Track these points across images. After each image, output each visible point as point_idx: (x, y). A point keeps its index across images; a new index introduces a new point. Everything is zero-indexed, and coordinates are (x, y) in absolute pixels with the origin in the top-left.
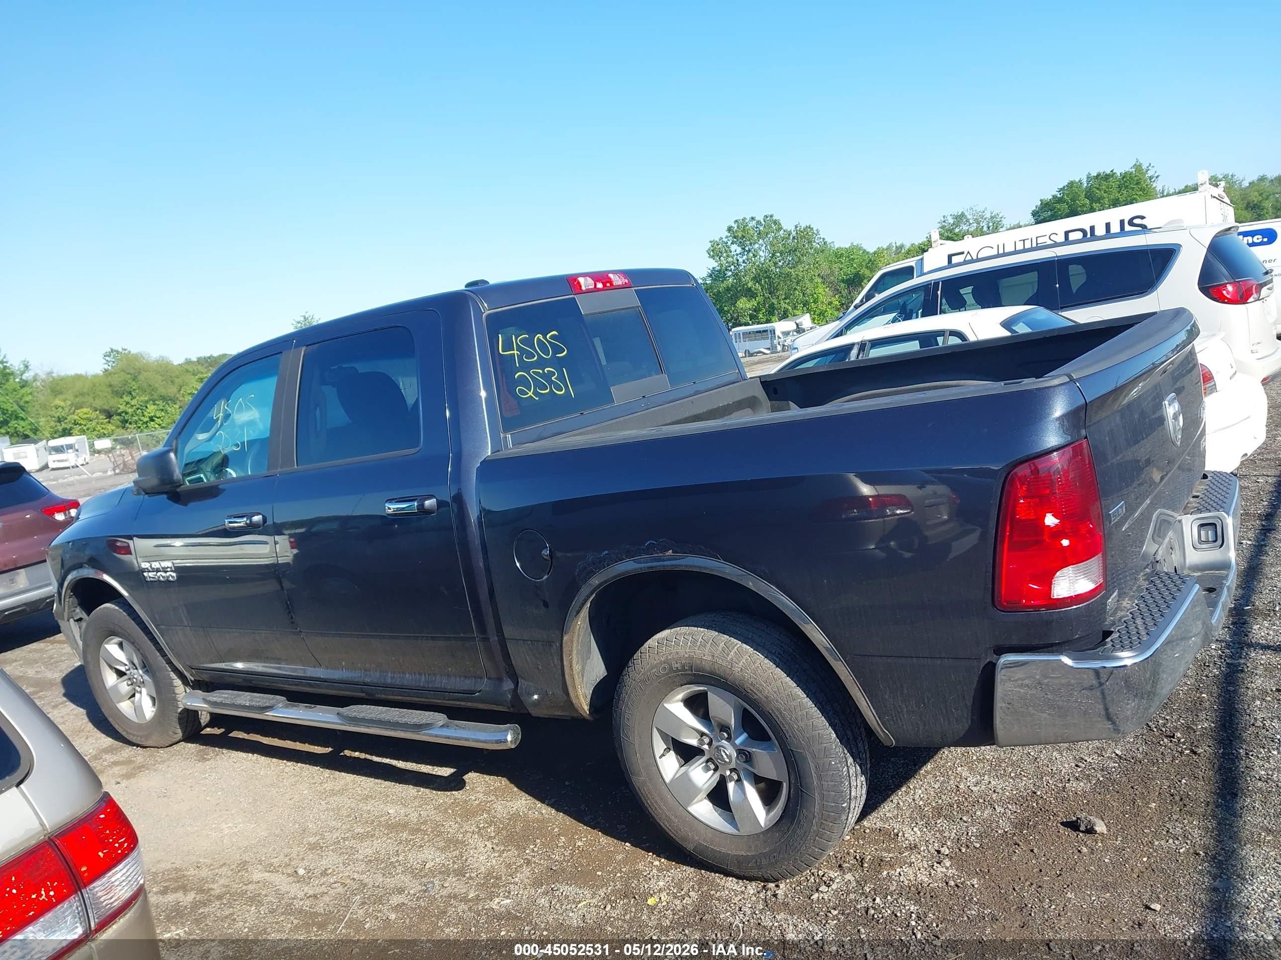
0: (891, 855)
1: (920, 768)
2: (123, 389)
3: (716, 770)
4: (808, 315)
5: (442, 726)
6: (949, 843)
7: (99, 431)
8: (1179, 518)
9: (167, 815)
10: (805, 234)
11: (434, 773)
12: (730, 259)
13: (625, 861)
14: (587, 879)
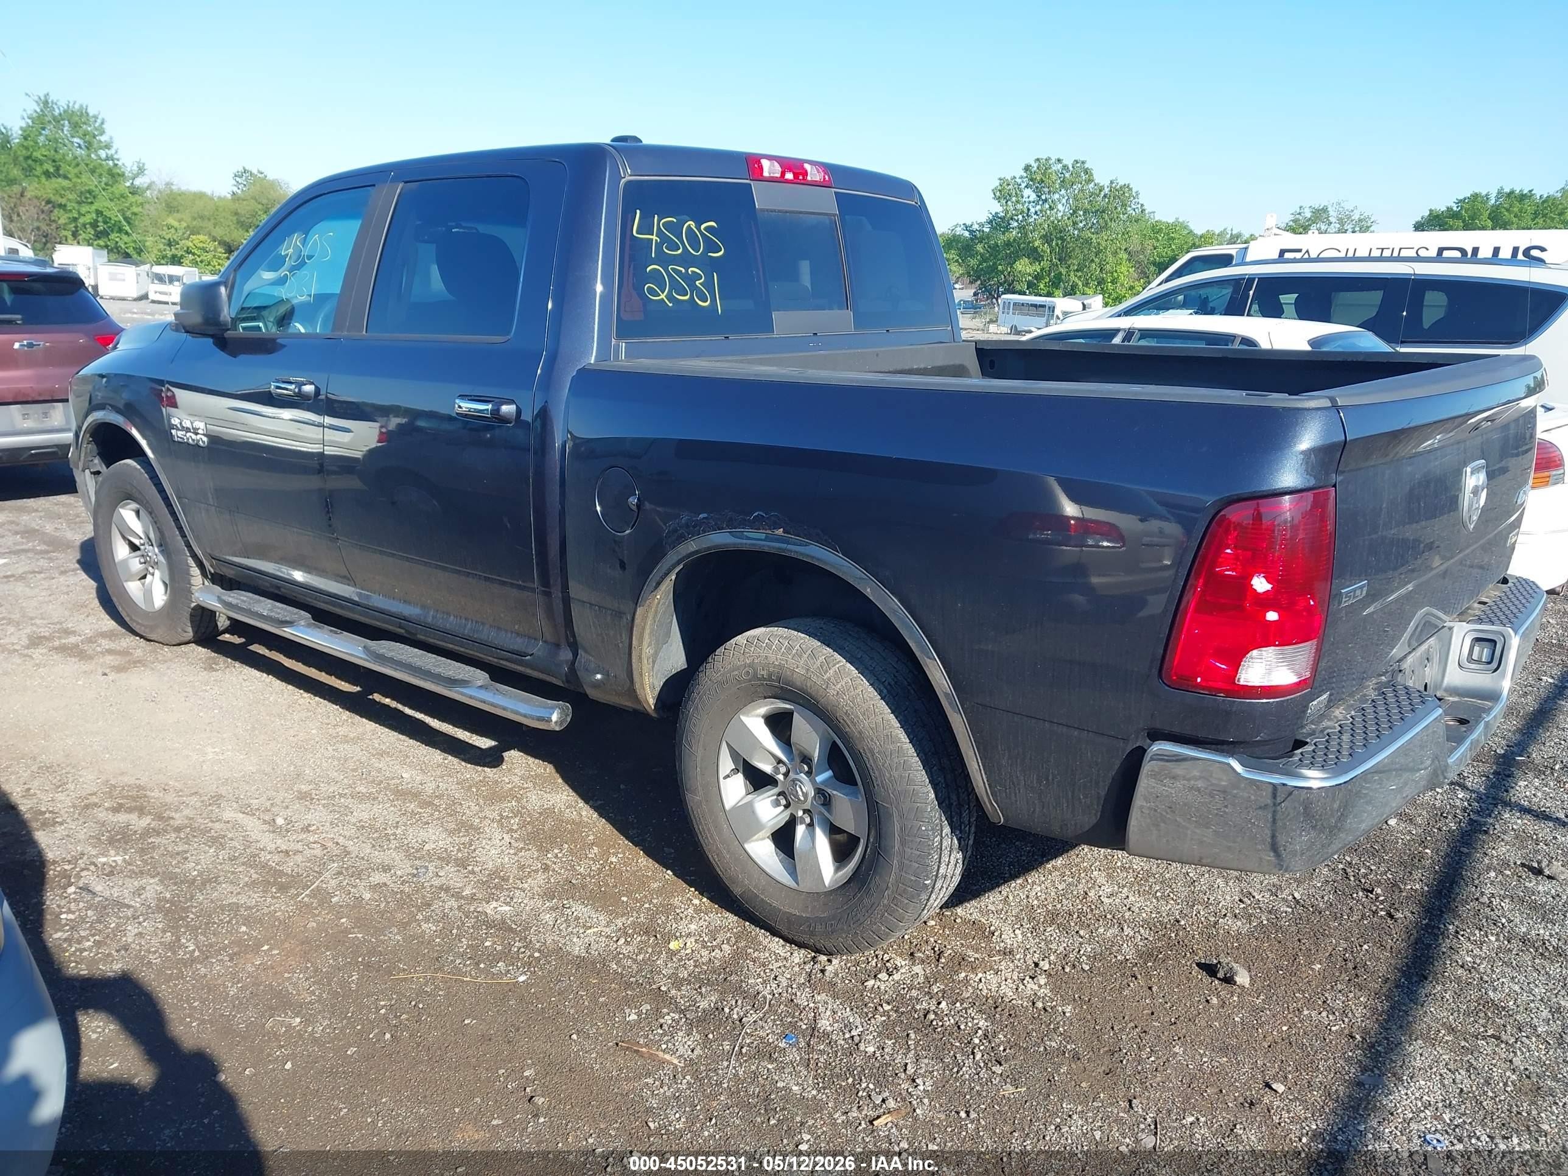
0: (976, 956)
1: (1048, 861)
2: (250, 221)
3: (787, 806)
4: (1101, 296)
5: (481, 687)
6: (1052, 958)
7: (214, 266)
8: (1451, 624)
9: (149, 723)
10: (1121, 194)
11: (470, 742)
12: (1019, 206)
13: (660, 892)
14: (608, 903)
